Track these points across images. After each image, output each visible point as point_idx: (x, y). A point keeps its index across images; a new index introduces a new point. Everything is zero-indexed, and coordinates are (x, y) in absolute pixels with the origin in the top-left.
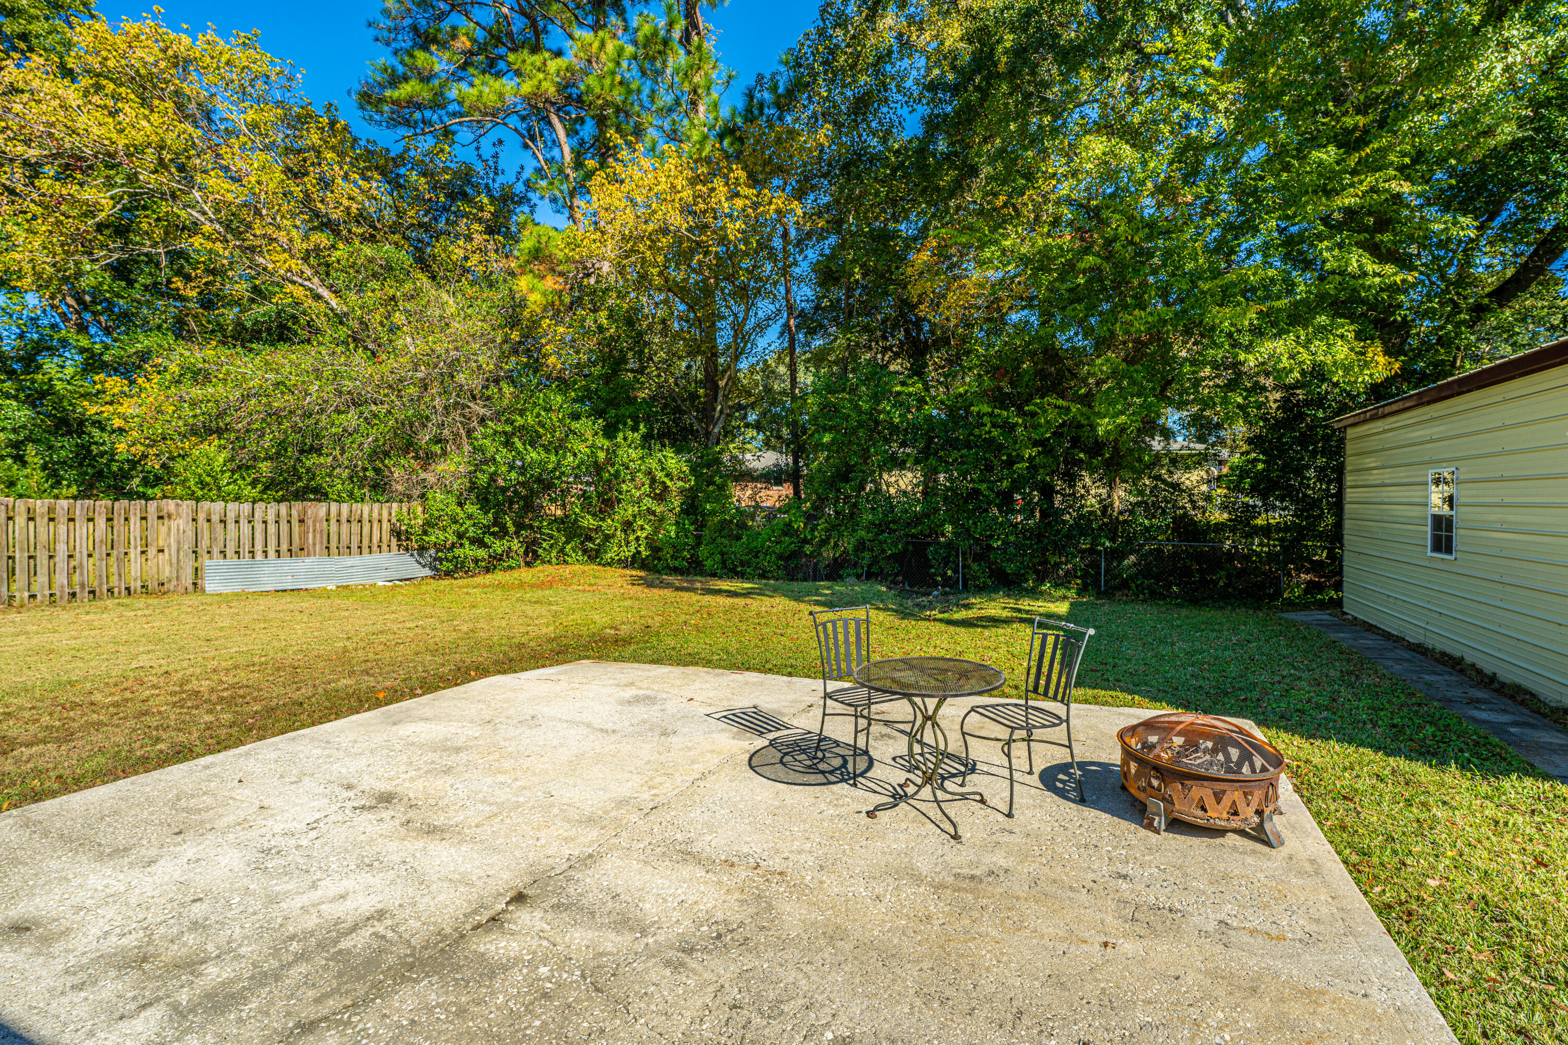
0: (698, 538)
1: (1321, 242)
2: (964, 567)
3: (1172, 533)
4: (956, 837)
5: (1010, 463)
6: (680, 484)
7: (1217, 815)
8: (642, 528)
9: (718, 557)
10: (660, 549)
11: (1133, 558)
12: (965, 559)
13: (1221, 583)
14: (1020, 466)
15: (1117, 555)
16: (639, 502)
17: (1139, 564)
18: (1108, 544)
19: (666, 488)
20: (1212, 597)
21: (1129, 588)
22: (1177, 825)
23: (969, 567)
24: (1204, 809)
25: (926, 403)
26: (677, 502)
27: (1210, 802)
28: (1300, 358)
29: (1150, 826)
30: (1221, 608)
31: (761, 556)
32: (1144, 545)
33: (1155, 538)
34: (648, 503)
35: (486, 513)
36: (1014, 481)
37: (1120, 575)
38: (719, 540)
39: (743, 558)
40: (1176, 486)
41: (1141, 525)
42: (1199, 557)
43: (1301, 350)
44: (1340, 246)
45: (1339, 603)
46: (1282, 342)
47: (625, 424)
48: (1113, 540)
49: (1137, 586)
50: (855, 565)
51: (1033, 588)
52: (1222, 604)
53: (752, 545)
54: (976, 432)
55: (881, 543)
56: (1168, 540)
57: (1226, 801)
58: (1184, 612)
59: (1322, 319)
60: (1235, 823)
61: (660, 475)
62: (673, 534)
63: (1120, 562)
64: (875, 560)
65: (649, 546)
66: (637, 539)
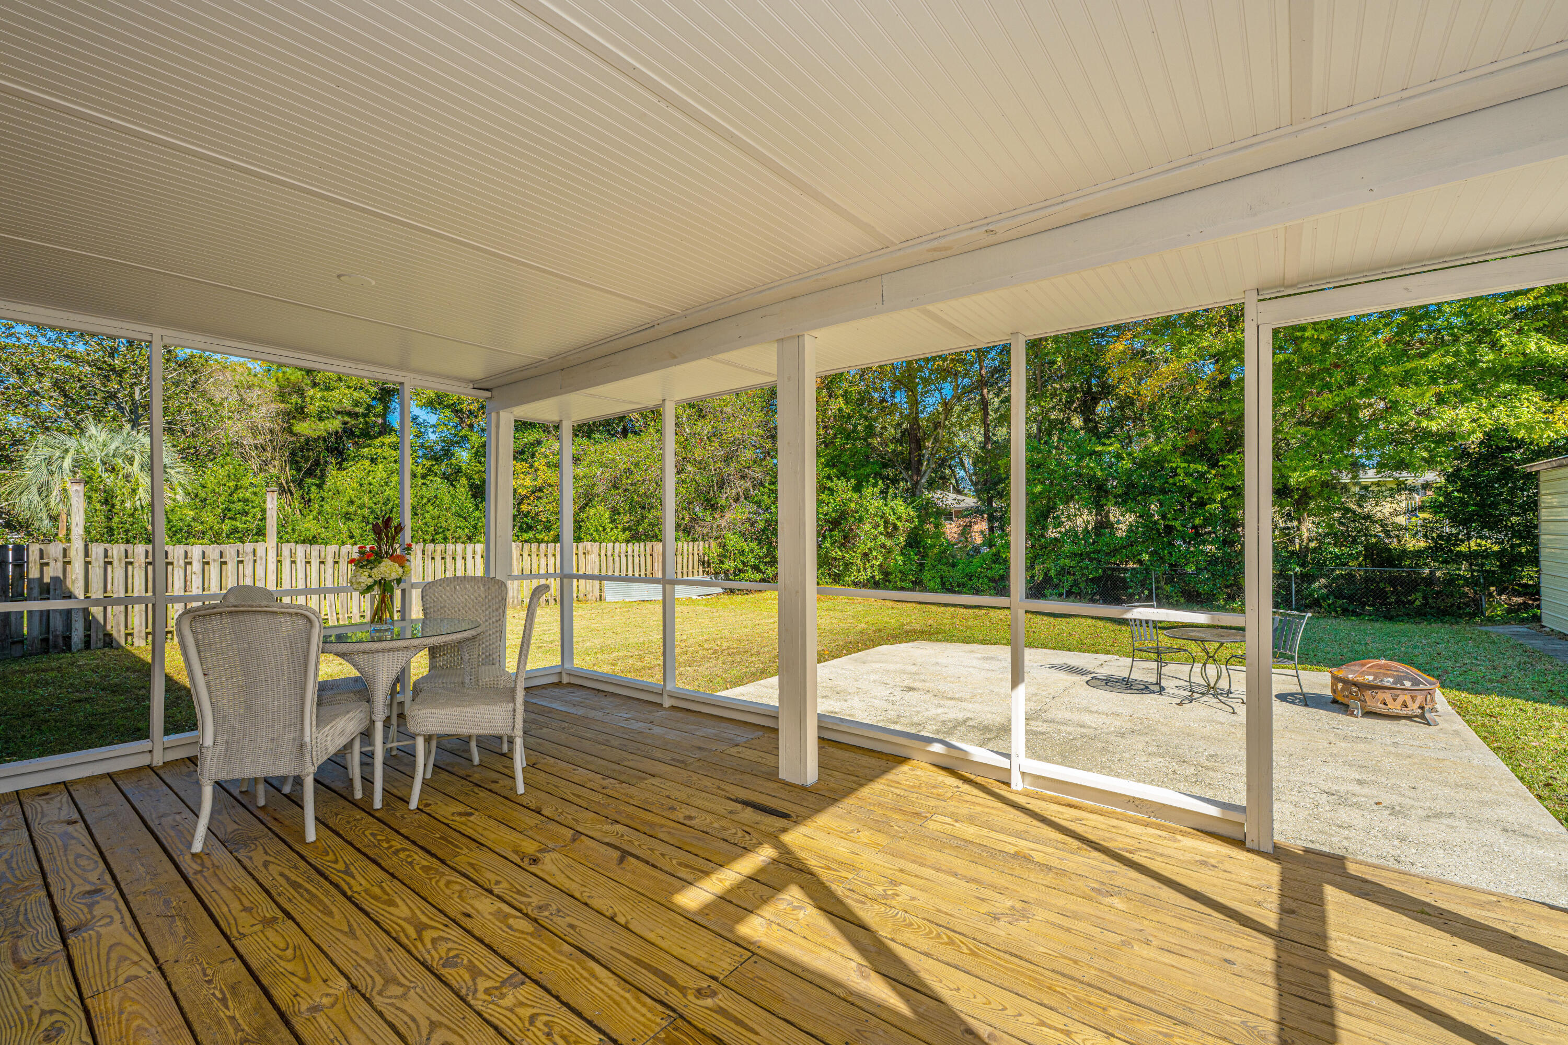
0: (922, 565)
1: (1501, 329)
2: (1157, 588)
3: (1365, 559)
4: (1234, 713)
5: (1202, 504)
6: (907, 524)
7: (1395, 707)
8: (876, 558)
9: (938, 580)
10: (890, 574)
11: (1323, 581)
12: (1158, 582)
13: (1418, 603)
14: (1213, 506)
15: (1308, 578)
16: (875, 538)
17: (1331, 586)
18: (1298, 569)
19: (895, 527)
20: (1408, 615)
21: (1321, 606)
22: (1369, 714)
23: (1162, 588)
24: (1385, 704)
25: (1123, 459)
26: (902, 539)
27: (1389, 700)
28: (1481, 422)
29: (1352, 714)
30: (1416, 623)
31: (975, 580)
32: (1334, 570)
33: (1346, 564)
34: (882, 539)
35: (762, 548)
36: (1205, 520)
37: (1311, 594)
38: (939, 567)
39: (961, 581)
40: (1368, 517)
41: (1331, 553)
42: (1393, 581)
43: (1483, 415)
44: (1520, 331)
45: (1537, 619)
46: (1464, 409)
47: (868, 481)
48: (1303, 565)
49: (1329, 605)
50: (1056, 586)
51: (1224, 606)
52: (1417, 619)
53: (967, 570)
54: (1171, 480)
55: (1081, 568)
56: (1360, 565)
57: (1400, 700)
58: (1377, 625)
59: (1505, 387)
60: (1405, 712)
61: (892, 519)
62: (900, 563)
63: (1310, 584)
64: (1076, 583)
65: (881, 572)
66: (872, 567)
